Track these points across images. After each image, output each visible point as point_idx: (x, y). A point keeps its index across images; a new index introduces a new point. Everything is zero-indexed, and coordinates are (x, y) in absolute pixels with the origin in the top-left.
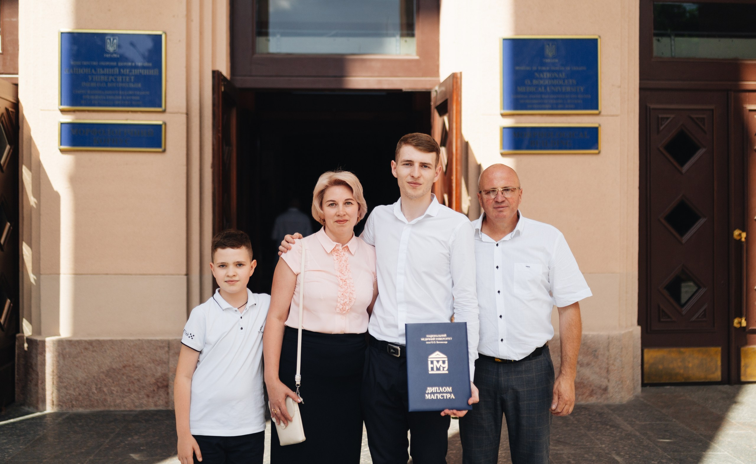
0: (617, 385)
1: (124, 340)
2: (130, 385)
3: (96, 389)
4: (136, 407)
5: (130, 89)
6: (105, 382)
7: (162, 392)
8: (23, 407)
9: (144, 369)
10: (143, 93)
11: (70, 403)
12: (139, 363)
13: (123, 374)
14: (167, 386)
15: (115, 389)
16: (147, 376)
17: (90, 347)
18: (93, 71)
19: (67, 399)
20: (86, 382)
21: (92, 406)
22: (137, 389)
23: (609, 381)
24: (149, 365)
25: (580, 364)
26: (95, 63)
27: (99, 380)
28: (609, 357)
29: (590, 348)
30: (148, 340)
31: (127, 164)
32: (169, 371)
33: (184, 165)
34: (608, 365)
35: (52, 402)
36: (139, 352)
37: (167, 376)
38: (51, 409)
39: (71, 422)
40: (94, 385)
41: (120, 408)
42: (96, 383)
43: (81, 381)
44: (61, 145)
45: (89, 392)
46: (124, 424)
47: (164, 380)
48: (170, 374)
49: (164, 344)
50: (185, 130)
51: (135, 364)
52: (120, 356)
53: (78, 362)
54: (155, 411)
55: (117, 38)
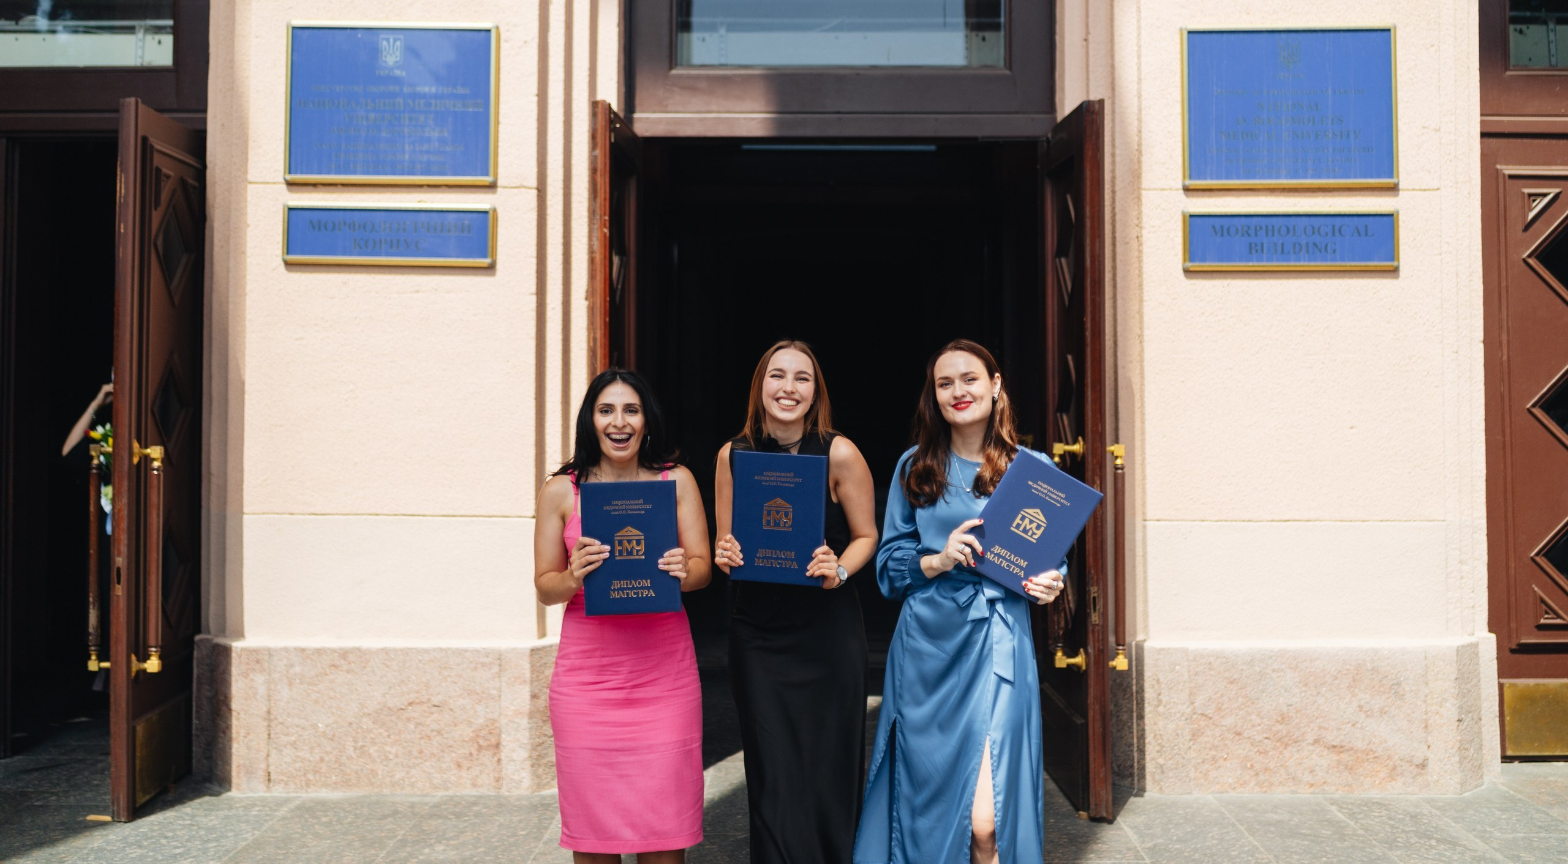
0: (1449, 758)
1: (410, 649)
2: (422, 742)
3: (355, 748)
4: (435, 788)
5: (426, 140)
6: (373, 736)
7: (487, 757)
9: (451, 710)
10: (451, 148)
11: (304, 780)
12: (440, 697)
13: (409, 720)
14: (498, 745)
15: (394, 750)
16: (455, 725)
17: (343, 662)
18: (354, 104)
19: (296, 771)
20: (334, 735)
21: (346, 783)
22: (435, 751)
23: (1429, 748)
24: (461, 702)
26: (357, 88)
27: (359, 731)
28: (1429, 697)
29: (1387, 676)
30: (457, 649)
31: (418, 292)
32: (500, 714)
33: (532, 294)
34: (1426, 714)
35: (267, 774)
36: (440, 673)
37: (497, 725)
38: (265, 788)
39: (307, 816)
40: (351, 739)
41: (402, 789)
42: (354, 737)
43: (324, 732)
44: (288, 253)
45: (341, 756)
46: (414, 821)
47: (491, 733)
48: (504, 721)
49: (489, 659)
50: (534, 223)
51: (433, 699)
52: (402, 682)
53: (318, 693)
54: (474, 796)
55: (402, 37)
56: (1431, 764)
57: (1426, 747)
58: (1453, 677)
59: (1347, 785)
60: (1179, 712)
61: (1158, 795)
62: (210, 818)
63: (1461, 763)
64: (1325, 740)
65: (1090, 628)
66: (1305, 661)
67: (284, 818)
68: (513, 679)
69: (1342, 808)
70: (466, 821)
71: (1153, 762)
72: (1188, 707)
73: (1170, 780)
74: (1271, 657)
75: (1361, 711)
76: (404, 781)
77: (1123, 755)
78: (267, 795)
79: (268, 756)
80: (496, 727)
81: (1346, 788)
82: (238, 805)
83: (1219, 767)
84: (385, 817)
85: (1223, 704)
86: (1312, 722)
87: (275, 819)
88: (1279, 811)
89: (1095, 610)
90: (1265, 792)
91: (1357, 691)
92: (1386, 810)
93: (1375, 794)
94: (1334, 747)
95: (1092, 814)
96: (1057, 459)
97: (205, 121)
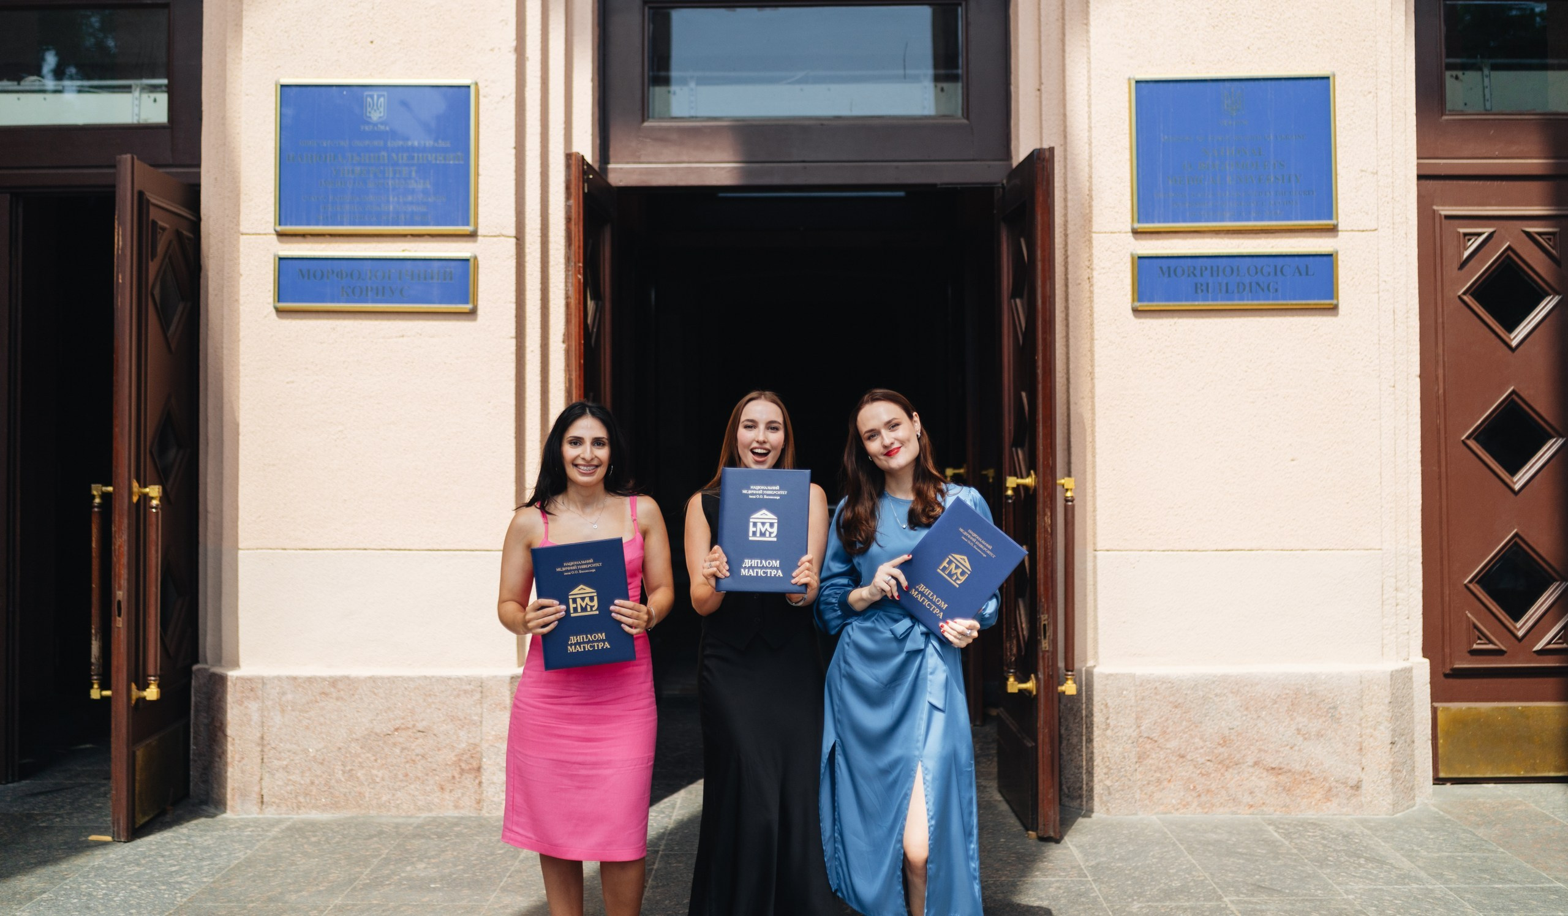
0: (1382, 779)
1: (396, 677)
2: (407, 766)
3: (344, 772)
4: (420, 809)
5: (409, 191)
6: (360, 760)
7: (468, 781)
9: (435, 735)
10: (433, 199)
11: (295, 801)
12: (425, 723)
13: (395, 744)
14: (479, 769)
15: (380, 774)
16: (439, 750)
17: (332, 689)
19: (288, 793)
20: (324, 760)
21: (335, 805)
22: (420, 775)
23: (1363, 769)
24: (445, 727)
26: (343, 143)
27: (348, 755)
28: (1364, 720)
29: (1324, 700)
30: (441, 677)
31: (403, 336)
32: (482, 739)
33: (512, 338)
34: (1361, 737)
35: (260, 797)
36: (424, 700)
37: (479, 749)
38: (258, 810)
39: (297, 836)
40: (340, 763)
41: (389, 811)
42: (343, 762)
43: (314, 756)
44: (279, 301)
45: (330, 779)
46: (398, 841)
47: (472, 757)
48: (485, 746)
49: (472, 687)
50: (513, 270)
51: (417, 724)
52: (389, 708)
53: (309, 719)
54: (457, 817)
55: (385, 93)
56: (1365, 786)
57: (1360, 769)
58: (1387, 700)
59: (1285, 806)
60: (1126, 736)
61: (1105, 816)
62: (205, 838)
63: (1393, 784)
64: (1264, 762)
65: (1041, 654)
66: (1246, 685)
67: (275, 838)
68: (494, 706)
69: (1278, 828)
70: (447, 841)
71: (1101, 784)
72: (1134, 731)
73: (1117, 801)
74: (1214, 682)
75: (1299, 734)
76: (390, 803)
77: (1073, 777)
78: (261, 816)
79: (261, 779)
80: (478, 752)
81: (1284, 809)
82: (232, 826)
83: (1163, 789)
84: (371, 837)
85: (1168, 728)
86: (1252, 745)
87: (267, 839)
88: (1219, 831)
89: (1045, 637)
90: (1206, 813)
91: (1295, 714)
92: (1320, 830)
93: (1311, 815)
94: (1273, 769)
95: (1041, 834)
96: (1010, 492)
97: (199, 175)
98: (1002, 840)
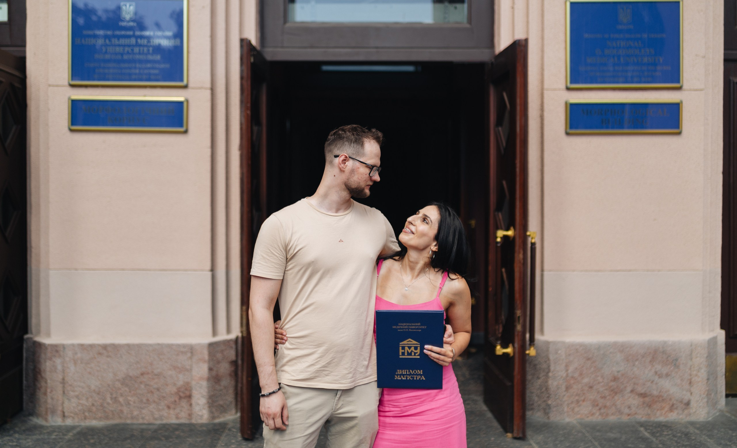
0: (702, 399)
1: (142, 344)
2: (149, 395)
3: (111, 398)
4: (156, 419)
5: (148, 61)
6: (121, 391)
7: (184, 403)
8: (31, 418)
9: (165, 377)
10: (162, 66)
11: (83, 415)
12: (159, 370)
13: (141, 383)
14: (190, 397)
15: (132, 399)
16: (167, 385)
17: (104, 352)
18: (107, 41)
19: (79, 411)
20: (99, 391)
21: (107, 418)
22: (156, 400)
23: (691, 394)
24: (170, 373)
25: (659, 375)
26: (109, 33)
27: (114, 389)
28: (692, 367)
29: (670, 356)
30: (168, 344)
32: (192, 379)
33: (209, 148)
34: (691, 376)
35: (63, 413)
36: (158, 357)
38: (62, 420)
39: (82, 439)
40: (109, 394)
41: (138, 420)
42: (111, 393)
43: (94, 389)
44: (72, 125)
45: (104, 403)
47: (186, 390)
48: (193, 383)
49: (186, 349)
50: (209, 108)
51: (154, 371)
52: (138, 362)
53: (91, 368)
54: (177, 424)
55: (134, 4)
56: (693, 404)
57: (689, 394)
58: (705, 356)
59: (648, 414)
60: (559, 376)
61: (547, 421)
63: (707, 402)
64: (637, 390)
65: (516, 333)
66: (627, 348)
67: (69, 440)
68: (199, 360)
69: (646, 428)
70: (171, 442)
71: (545, 403)
72: (564, 373)
73: (554, 412)
74: (609, 346)
75: (656, 374)
76: (138, 416)
78: (63, 424)
79: (63, 403)
80: (189, 386)
81: (647, 416)
82: (45, 432)
83: (580, 405)
84: (126, 439)
85: (583, 371)
86: (630, 381)
87: (65, 441)
88: (614, 431)
89: (519, 323)
90: (604, 418)
91: (654, 364)
92: (670, 430)
93: (662, 419)
94: (641, 394)
95: (515, 435)
96: (499, 240)
97: (24, 52)
98: (493, 439)
